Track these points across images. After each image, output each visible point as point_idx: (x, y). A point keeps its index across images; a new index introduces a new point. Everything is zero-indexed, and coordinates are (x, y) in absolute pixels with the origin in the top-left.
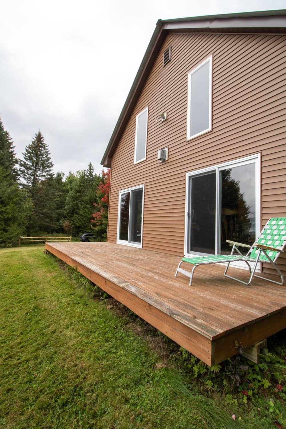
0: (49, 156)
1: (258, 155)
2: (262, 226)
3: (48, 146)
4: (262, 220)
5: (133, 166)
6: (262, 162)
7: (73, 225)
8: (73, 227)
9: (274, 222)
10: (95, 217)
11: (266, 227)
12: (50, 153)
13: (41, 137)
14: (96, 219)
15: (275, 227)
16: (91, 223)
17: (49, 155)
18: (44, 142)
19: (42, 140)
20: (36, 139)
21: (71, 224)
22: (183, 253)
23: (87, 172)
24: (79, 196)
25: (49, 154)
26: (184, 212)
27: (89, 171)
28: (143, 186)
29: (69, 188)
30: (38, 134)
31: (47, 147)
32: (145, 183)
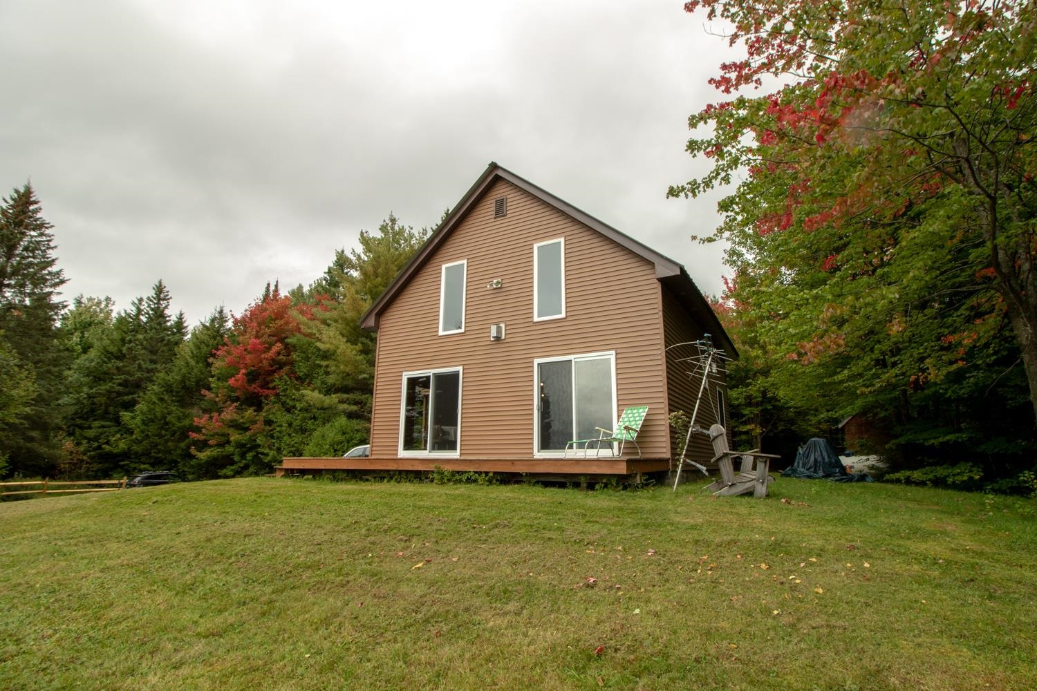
0: (52, 254)
1: (613, 352)
2: (619, 416)
3: (52, 226)
4: (618, 410)
5: (437, 337)
6: (617, 359)
7: (89, 451)
8: (92, 458)
9: (629, 412)
10: (201, 425)
11: (623, 416)
12: (56, 247)
13: (32, 199)
14: (204, 431)
15: (630, 415)
16: (187, 441)
17: (49, 252)
18: (39, 215)
19: (32, 208)
20: (11, 202)
21: (82, 449)
22: (532, 453)
23: (149, 306)
24: (118, 368)
25: (52, 248)
26: (533, 405)
27: (155, 304)
28: (460, 369)
29: (77, 344)
30: (22, 190)
31: (47, 228)
32: (464, 365)
